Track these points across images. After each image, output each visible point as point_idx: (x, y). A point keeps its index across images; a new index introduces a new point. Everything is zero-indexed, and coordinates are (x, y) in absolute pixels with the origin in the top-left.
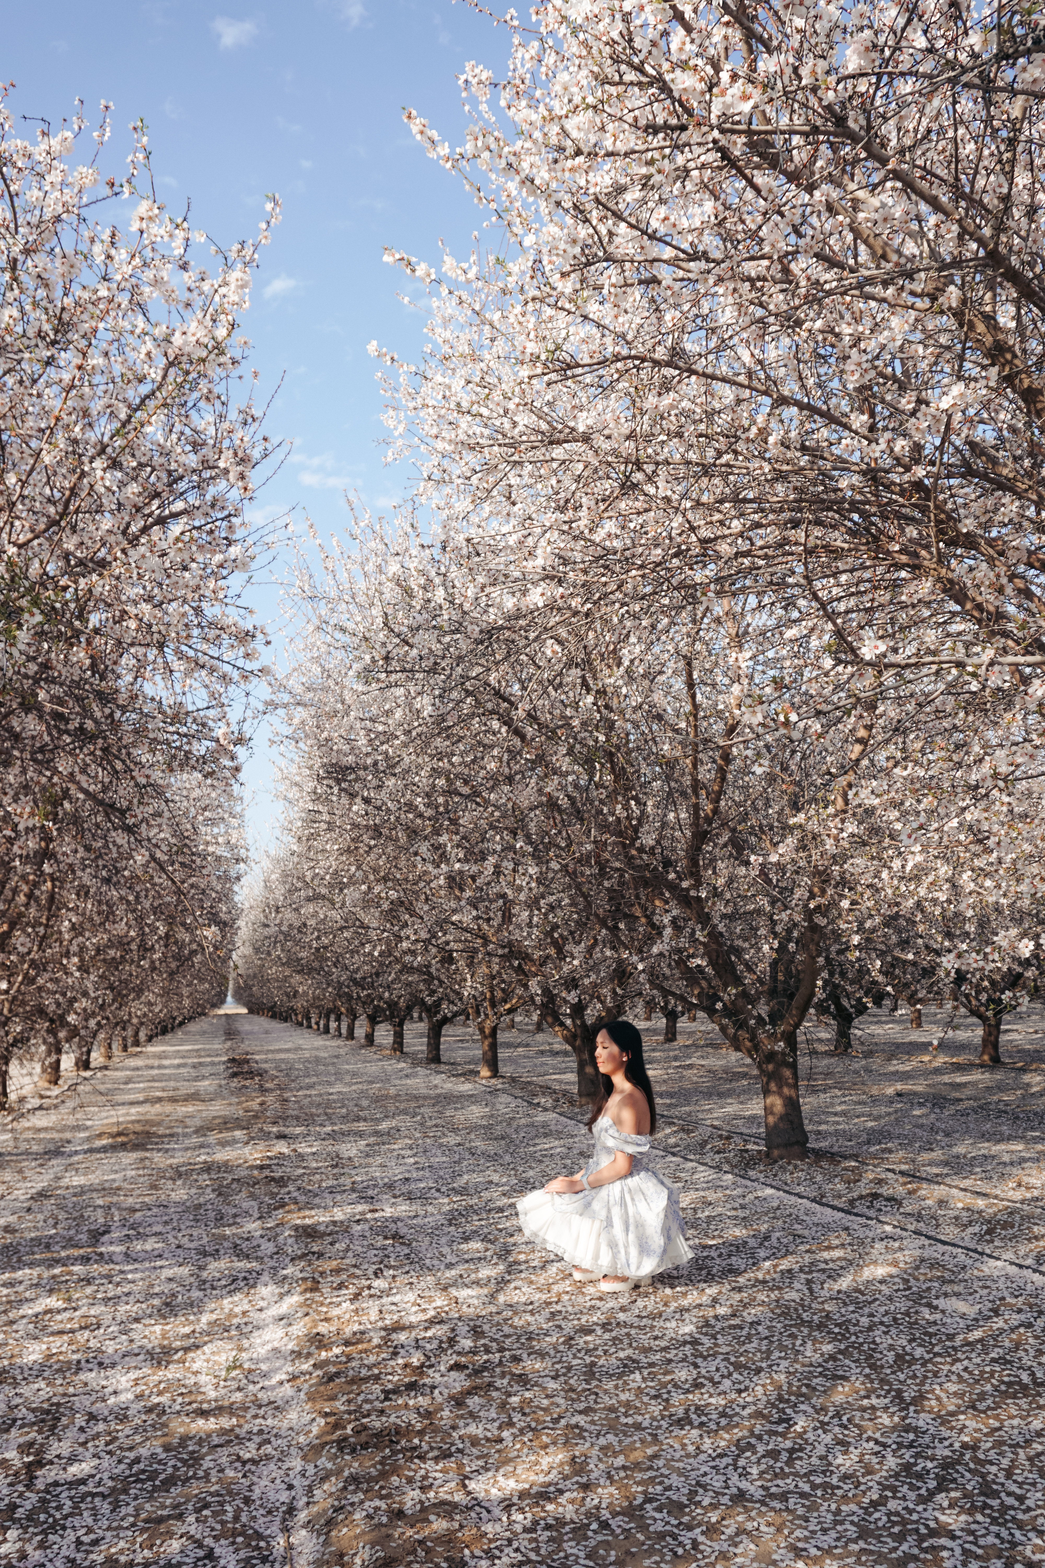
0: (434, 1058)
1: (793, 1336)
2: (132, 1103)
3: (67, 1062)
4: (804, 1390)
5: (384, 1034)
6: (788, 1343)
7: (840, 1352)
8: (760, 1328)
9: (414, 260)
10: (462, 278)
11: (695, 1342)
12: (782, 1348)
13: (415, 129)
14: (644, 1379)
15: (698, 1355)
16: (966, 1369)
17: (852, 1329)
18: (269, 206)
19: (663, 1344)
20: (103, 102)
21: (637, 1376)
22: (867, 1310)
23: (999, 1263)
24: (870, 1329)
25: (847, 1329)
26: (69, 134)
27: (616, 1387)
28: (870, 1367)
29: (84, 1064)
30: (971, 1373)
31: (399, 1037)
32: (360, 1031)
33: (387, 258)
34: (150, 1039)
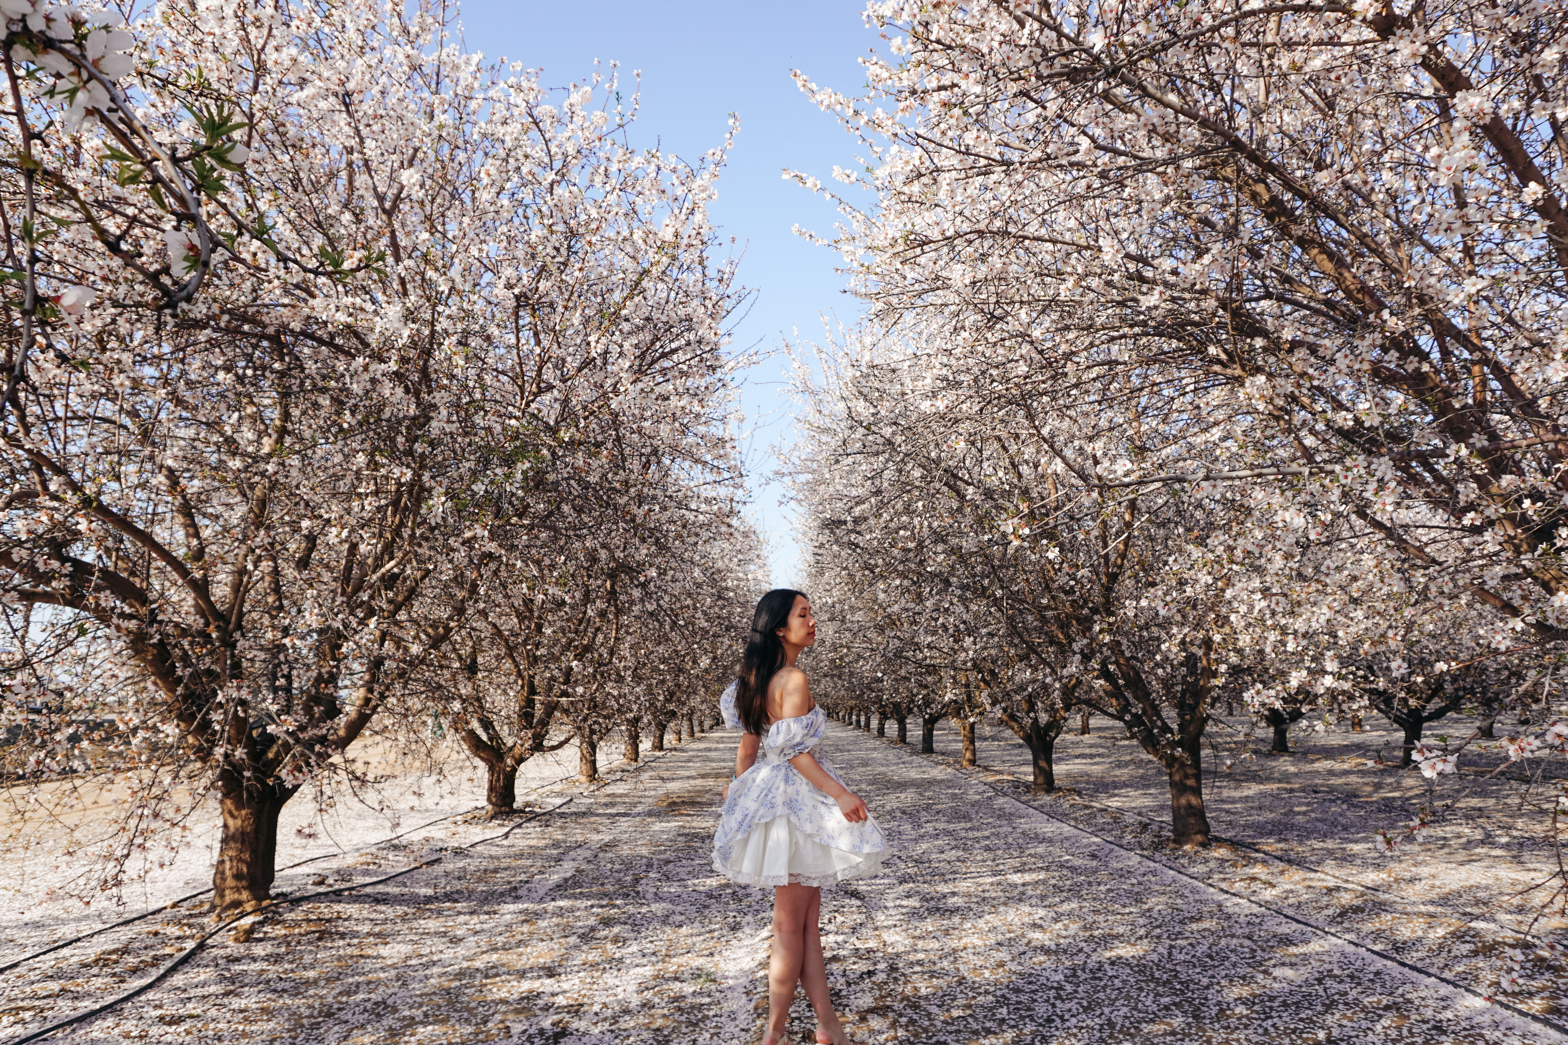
0: (927, 747)
1: (1141, 989)
2: (688, 778)
3: (646, 745)
4: (1132, 1031)
5: (892, 727)
6: (1134, 994)
7: (1175, 1004)
8: (1116, 981)
9: (804, 175)
10: (847, 181)
11: (1060, 988)
12: (1128, 997)
13: (799, 84)
14: (1009, 1013)
15: (1058, 997)
16: (1274, 1025)
17: (1192, 986)
18: (731, 121)
19: (1034, 987)
20: (612, 62)
21: (1004, 1010)
22: (1210, 973)
23: (1340, 942)
24: (1207, 988)
25: (1187, 987)
26: (588, 89)
27: (985, 1017)
28: (1194, 1017)
29: (659, 746)
30: (1277, 1029)
31: (903, 730)
32: (874, 723)
33: (785, 177)
34: (711, 728)
